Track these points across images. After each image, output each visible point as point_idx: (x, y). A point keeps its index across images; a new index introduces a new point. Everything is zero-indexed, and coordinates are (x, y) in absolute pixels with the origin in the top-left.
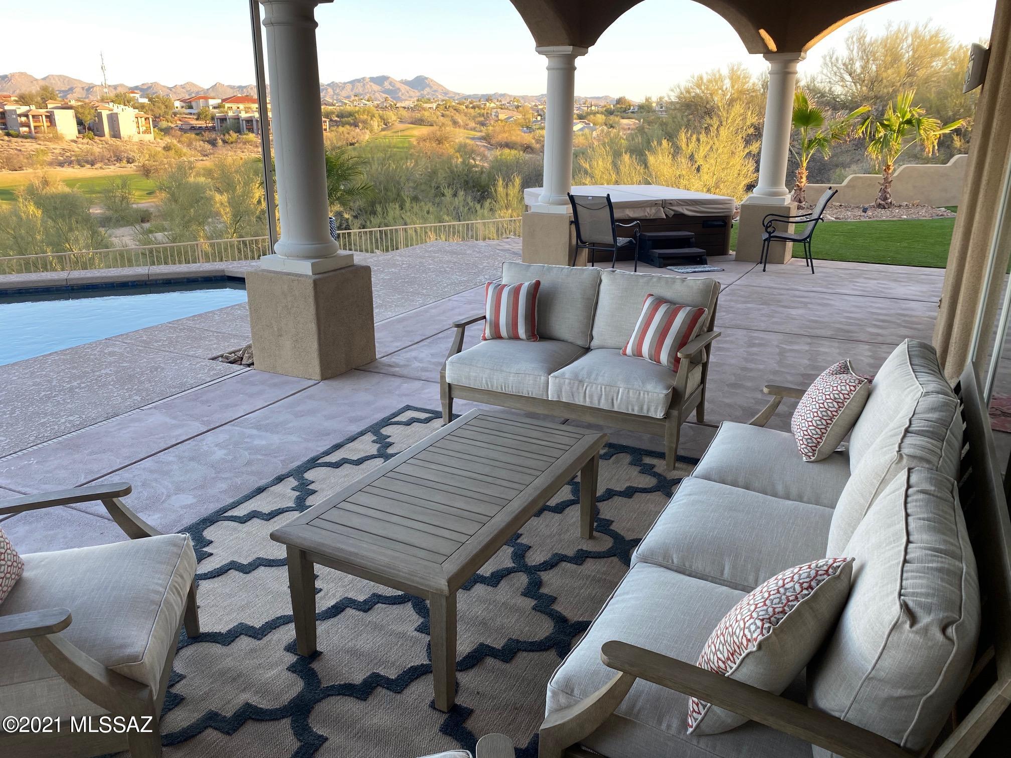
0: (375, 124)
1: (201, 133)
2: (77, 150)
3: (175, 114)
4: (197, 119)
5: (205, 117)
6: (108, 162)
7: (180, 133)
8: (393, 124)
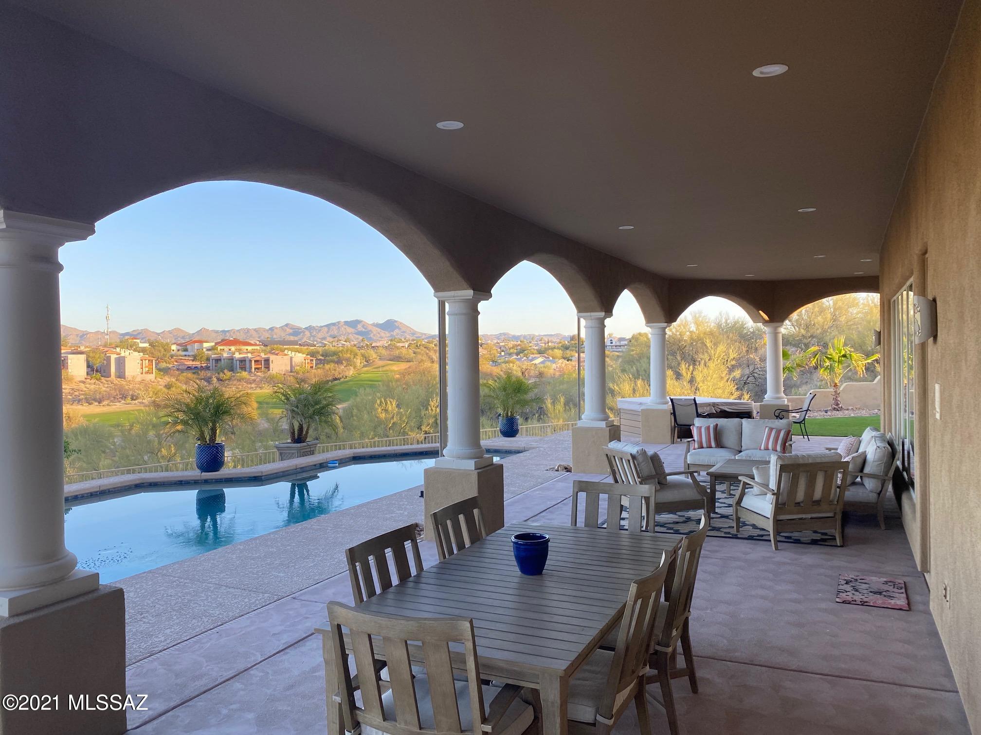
0: (358, 361)
1: (198, 373)
2: (86, 389)
3: (172, 356)
4: (193, 361)
5: (201, 358)
6: (115, 399)
7: (177, 372)
8: (374, 361)
